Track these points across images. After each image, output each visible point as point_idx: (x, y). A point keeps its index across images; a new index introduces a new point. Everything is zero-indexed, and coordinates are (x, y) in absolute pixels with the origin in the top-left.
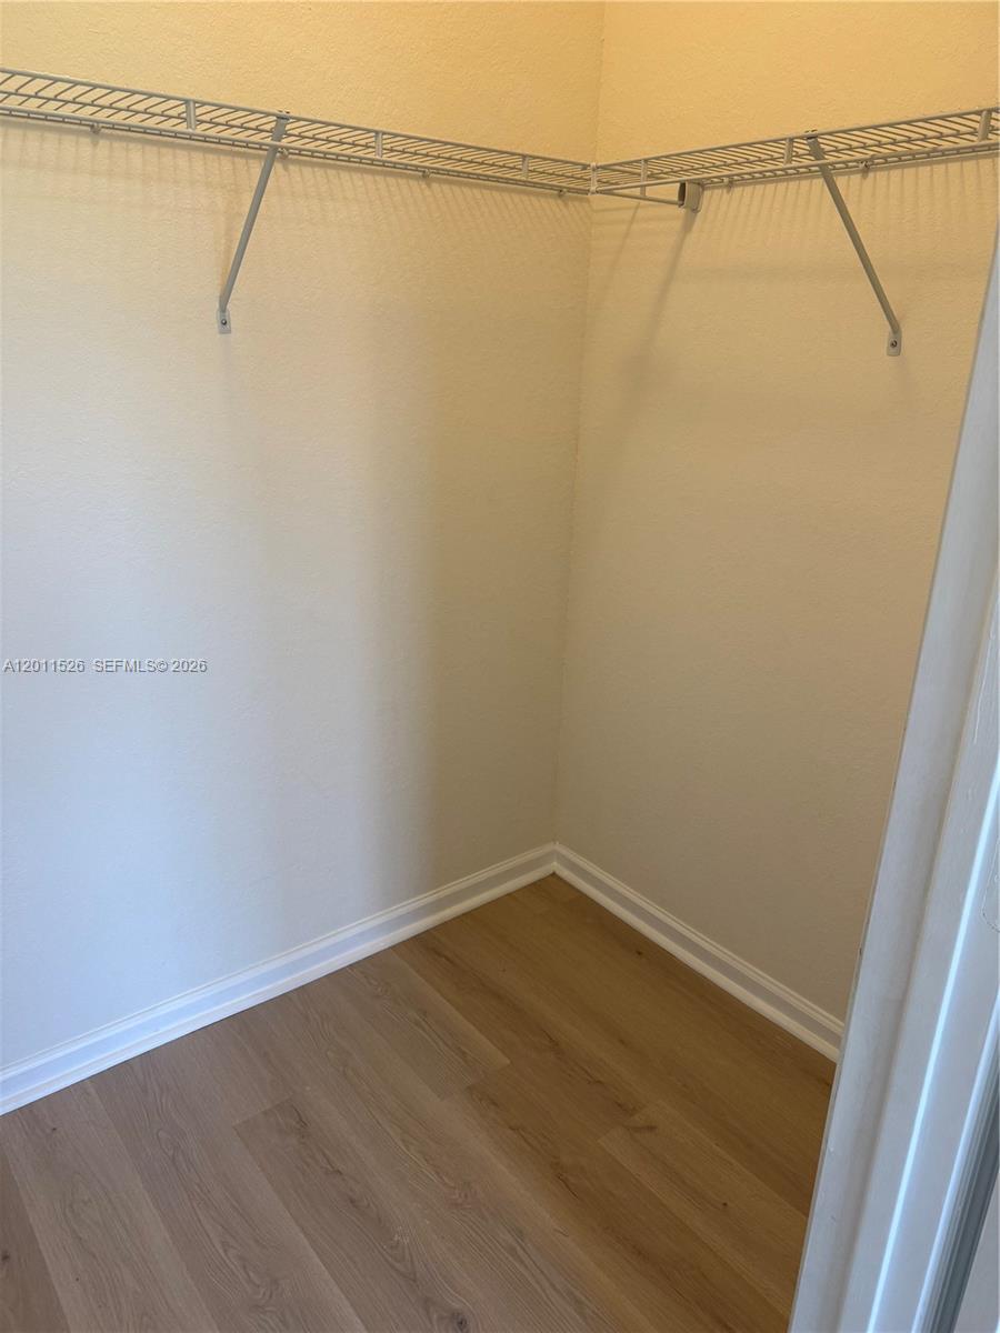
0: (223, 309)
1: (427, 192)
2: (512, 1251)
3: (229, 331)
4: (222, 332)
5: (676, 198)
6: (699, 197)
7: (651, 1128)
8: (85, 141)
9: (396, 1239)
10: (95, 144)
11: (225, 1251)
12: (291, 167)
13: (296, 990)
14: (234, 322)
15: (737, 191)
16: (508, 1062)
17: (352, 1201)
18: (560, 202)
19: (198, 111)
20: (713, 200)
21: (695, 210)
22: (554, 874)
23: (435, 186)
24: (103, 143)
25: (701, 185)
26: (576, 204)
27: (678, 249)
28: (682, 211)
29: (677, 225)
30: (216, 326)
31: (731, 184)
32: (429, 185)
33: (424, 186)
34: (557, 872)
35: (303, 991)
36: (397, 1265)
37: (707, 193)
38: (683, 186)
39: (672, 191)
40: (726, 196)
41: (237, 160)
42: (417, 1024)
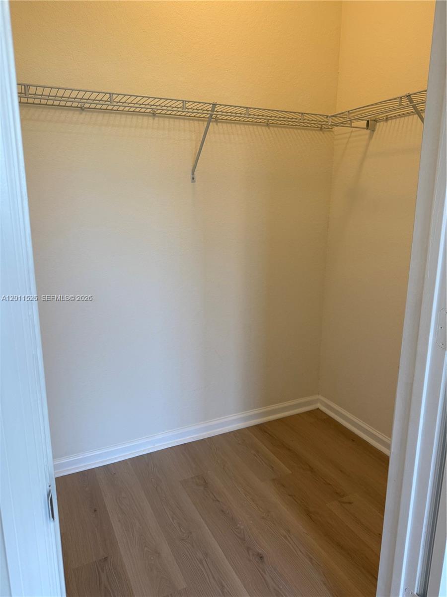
0: (193, 174)
1: (268, 131)
2: (285, 537)
3: (195, 181)
4: (192, 182)
5: (365, 127)
6: (375, 125)
7: (350, 503)
8: (151, 118)
9: (238, 526)
10: (154, 119)
11: (173, 520)
12: (219, 124)
13: (208, 438)
14: (196, 179)
15: (390, 122)
16: (291, 472)
17: (222, 511)
18: (321, 133)
19: (187, 105)
20: (380, 126)
21: (374, 131)
22: (318, 409)
23: (271, 128)
24: (156, 119)
25: (376, 121)
26: (328, 133)
27: (367, 146)
28: (368, 131)
29: (367, 137)
30: (190, 180)
31: (387, 119)
32: (269, 128)
33: (267, 129)
34: (320, 408)
35: (210, 439)
36: (238, 534)
37: (378, 124)
38: (368, 121)
39: (364, 124)
40: (385, 124)
41: (200, 122)
42: (255, 455)
